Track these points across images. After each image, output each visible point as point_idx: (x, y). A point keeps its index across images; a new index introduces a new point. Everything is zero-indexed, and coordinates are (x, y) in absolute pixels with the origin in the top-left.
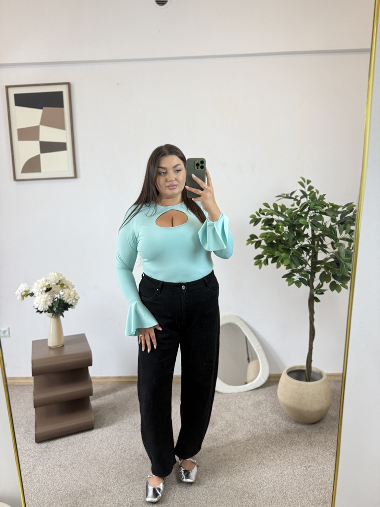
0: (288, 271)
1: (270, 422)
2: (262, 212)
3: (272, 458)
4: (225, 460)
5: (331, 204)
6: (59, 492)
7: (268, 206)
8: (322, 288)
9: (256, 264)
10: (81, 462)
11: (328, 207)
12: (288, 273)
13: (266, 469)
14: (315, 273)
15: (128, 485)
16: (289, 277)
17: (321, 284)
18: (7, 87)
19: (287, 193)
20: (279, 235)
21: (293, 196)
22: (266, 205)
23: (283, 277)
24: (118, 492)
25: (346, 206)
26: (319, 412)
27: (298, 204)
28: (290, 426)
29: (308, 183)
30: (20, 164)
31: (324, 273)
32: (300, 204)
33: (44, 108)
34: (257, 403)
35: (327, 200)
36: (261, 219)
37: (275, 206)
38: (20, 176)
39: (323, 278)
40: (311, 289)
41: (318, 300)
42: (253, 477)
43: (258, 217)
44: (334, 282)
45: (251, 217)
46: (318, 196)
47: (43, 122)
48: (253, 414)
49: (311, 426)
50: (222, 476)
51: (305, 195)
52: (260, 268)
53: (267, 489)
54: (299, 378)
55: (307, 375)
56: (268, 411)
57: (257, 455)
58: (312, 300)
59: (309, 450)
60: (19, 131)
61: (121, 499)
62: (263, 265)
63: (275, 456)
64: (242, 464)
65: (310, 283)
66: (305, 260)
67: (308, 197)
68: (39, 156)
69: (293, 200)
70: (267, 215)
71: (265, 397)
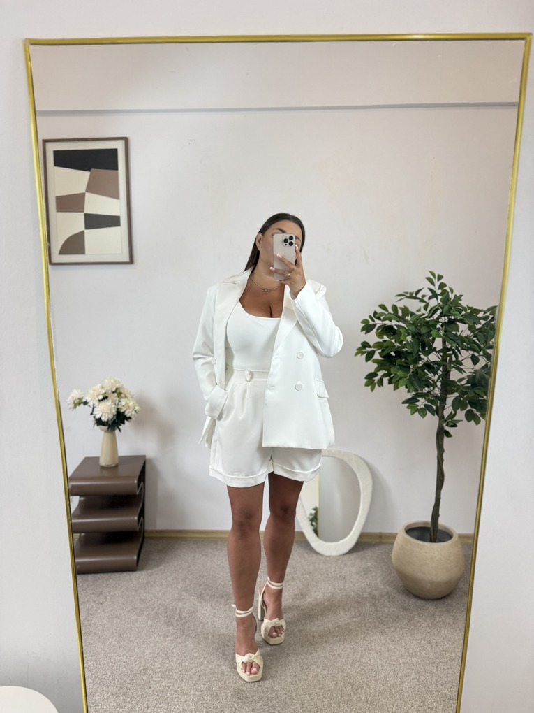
0: (409, 396)
1: (382, 596)
2: (377, 316)
3: (383, 642)
4: (322, 642)
5: (469, 308)
6: (104, 676)
7: (385, 309)
8: (454, 419)
9: (367, 385)
10: (131, 639)
11: (466, 311)
12: (410, 397)
13: (375, 655)
14: (445, 399)
15: (194, 670)
16: (411, 402)
17: (453, 412)
18: (45, 142)
19: (412, 291)
20: (400, 345)
21: (419, 296)
22: (383, 307)
23: (403, 403)
24: (181, 677)
25: (488, 310)
26: (446, 583)
27: (426, 308)
28: (407, 602)
29: (439, 279)
30: (58, 242)
31: (457, 397)
32: (429, 309)
33: (92, 170)
34: (364, 571)
35: (464, 303)
36: (376, 324)
37: (395, 308)
38: (57, 258)
39: (457, 404)
40: (440, 419)
41: (448, 435)
42: (357, 664)
43: (371, 323)
44: (469, 410)
45: (362, 322)
46: (452, 296)
47: (91, 188)
48: (359, 584)
49: (435, 602)
50: (317, 662)
51: (434, 295)
52: (372, 389)
53: (376, 681)
54: (421, 538)
55: (432, 534)
56: (378, 580)
57: (364, 638)
58: (442, 434)
59: (432, 633)
60: (59, 199)
61: (186, 688)
62: (377, 386)
63: (387, 639)
64: (343, 647)
65: (440, 411)
66: (433, 381)
67: (439, 298)
68: (83, 233)
69: (418, 300)
70: (384, 320)
71: (375, 564)
